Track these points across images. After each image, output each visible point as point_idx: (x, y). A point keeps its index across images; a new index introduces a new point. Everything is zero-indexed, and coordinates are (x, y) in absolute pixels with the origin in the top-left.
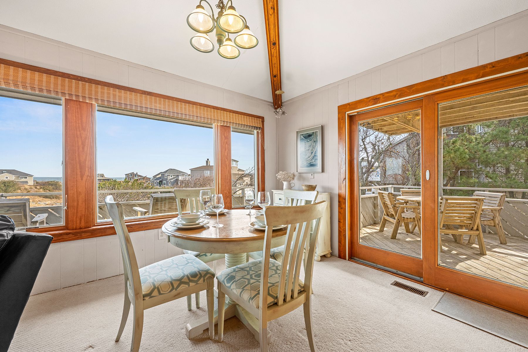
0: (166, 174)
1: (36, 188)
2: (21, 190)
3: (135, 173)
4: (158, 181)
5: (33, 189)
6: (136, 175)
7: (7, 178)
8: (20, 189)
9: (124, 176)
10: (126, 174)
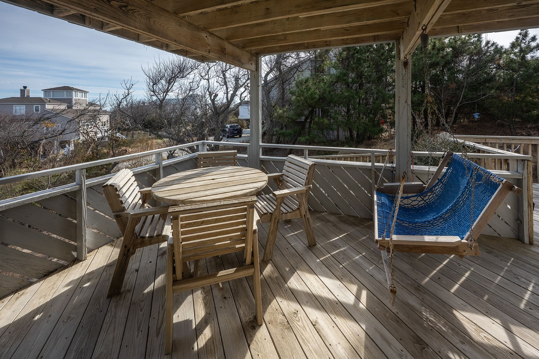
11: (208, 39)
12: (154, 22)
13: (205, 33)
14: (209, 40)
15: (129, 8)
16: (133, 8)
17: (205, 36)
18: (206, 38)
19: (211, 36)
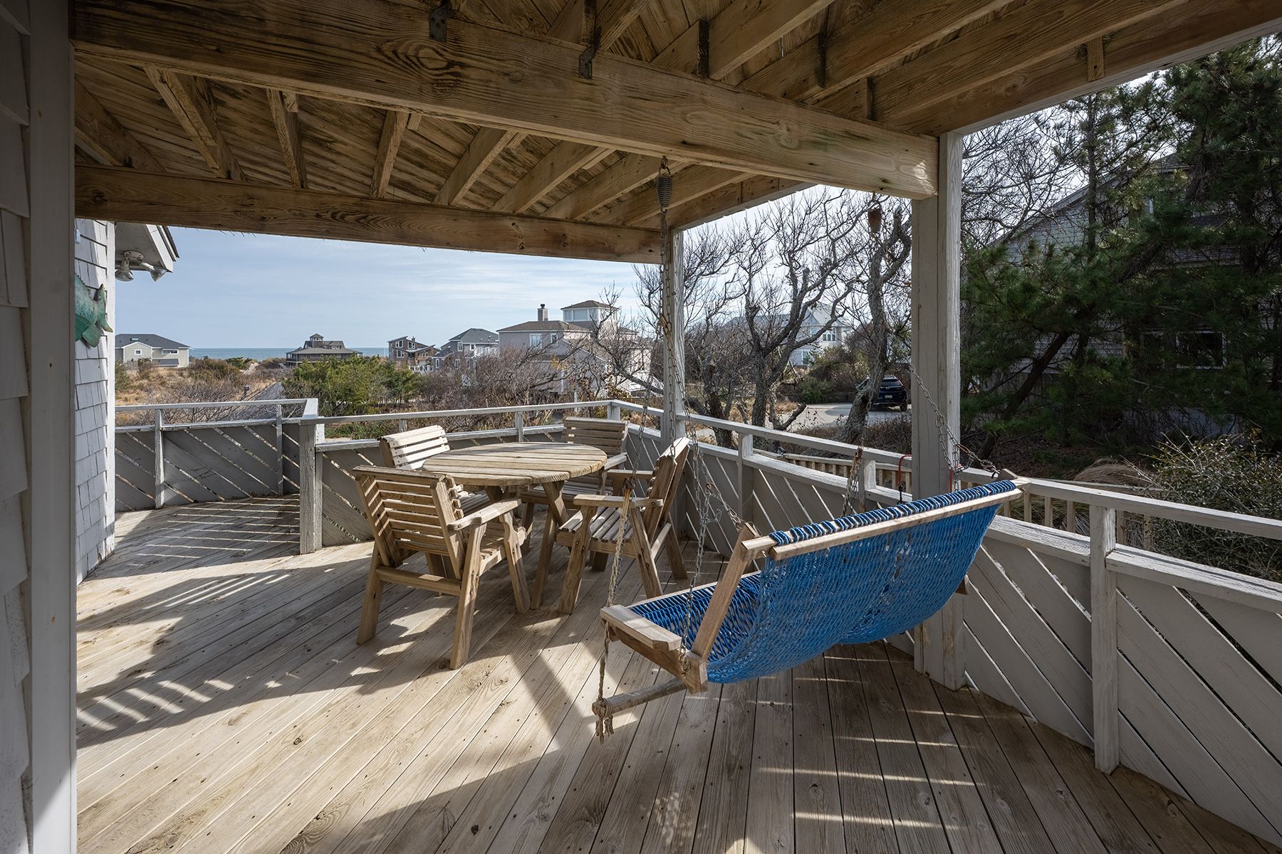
0: (461, 342)
1: (181, 375)
2: (150, 381)
3: (410, 338)
4: (443, 359)
5: (174, 377)
6: (412, 343)
7: (139, 352)
8: (148, 378)
9: (387, 346)
10: (390, 340)
11: (517, 227)
12: (409, 226)
13: (511, 219)
14: (521, 228)
15: (370, 217)
16: (375, 216)
17: (511, 223)
18: (513, 227)
19: (523, 221)
